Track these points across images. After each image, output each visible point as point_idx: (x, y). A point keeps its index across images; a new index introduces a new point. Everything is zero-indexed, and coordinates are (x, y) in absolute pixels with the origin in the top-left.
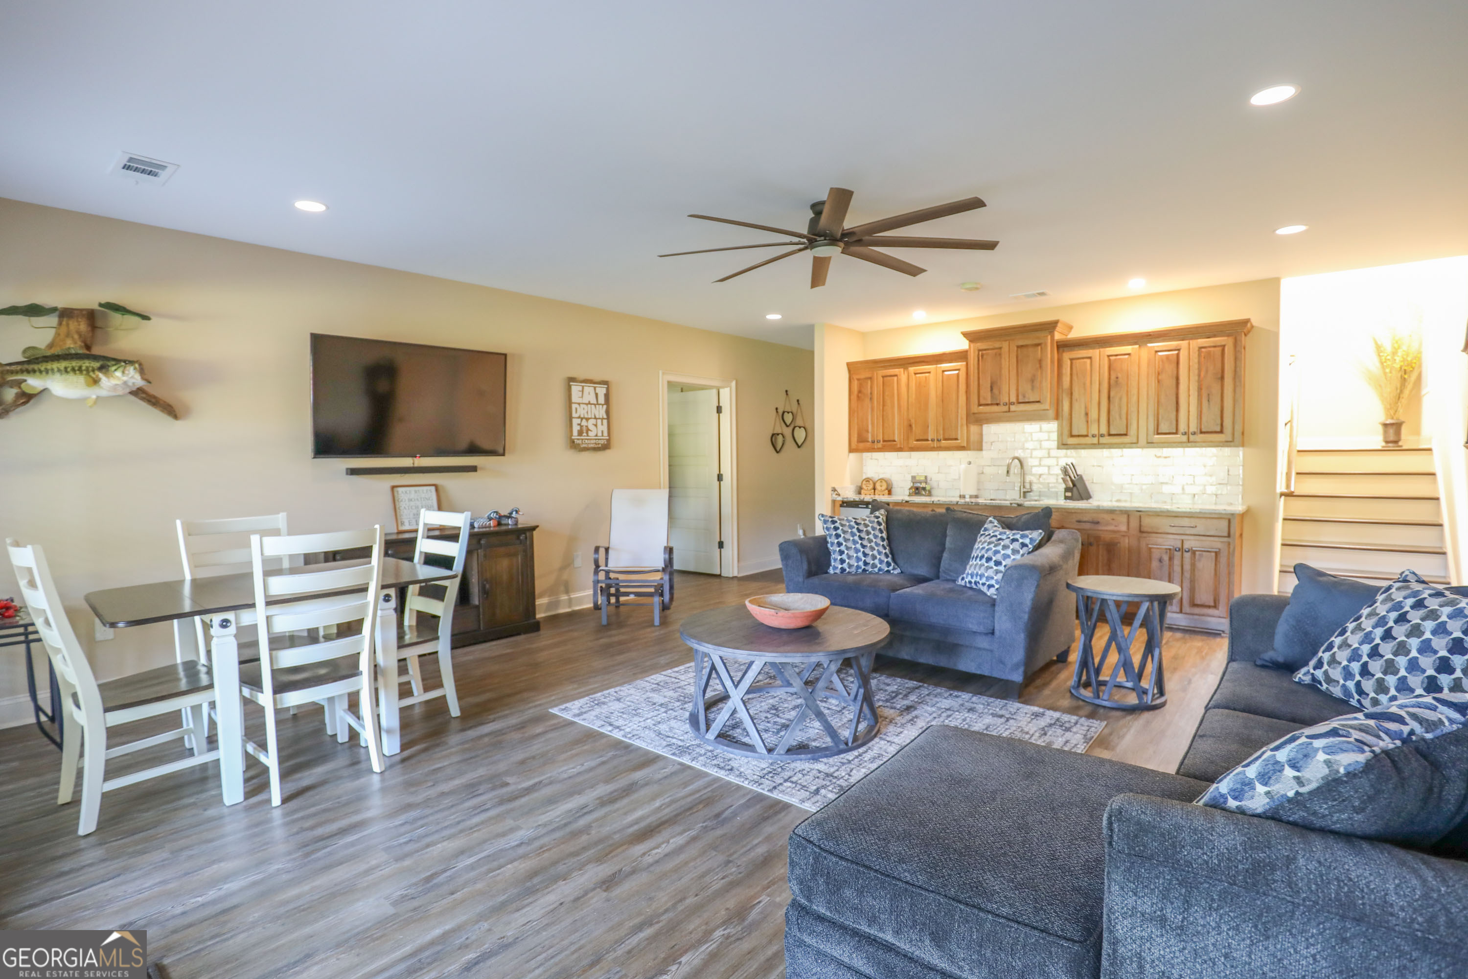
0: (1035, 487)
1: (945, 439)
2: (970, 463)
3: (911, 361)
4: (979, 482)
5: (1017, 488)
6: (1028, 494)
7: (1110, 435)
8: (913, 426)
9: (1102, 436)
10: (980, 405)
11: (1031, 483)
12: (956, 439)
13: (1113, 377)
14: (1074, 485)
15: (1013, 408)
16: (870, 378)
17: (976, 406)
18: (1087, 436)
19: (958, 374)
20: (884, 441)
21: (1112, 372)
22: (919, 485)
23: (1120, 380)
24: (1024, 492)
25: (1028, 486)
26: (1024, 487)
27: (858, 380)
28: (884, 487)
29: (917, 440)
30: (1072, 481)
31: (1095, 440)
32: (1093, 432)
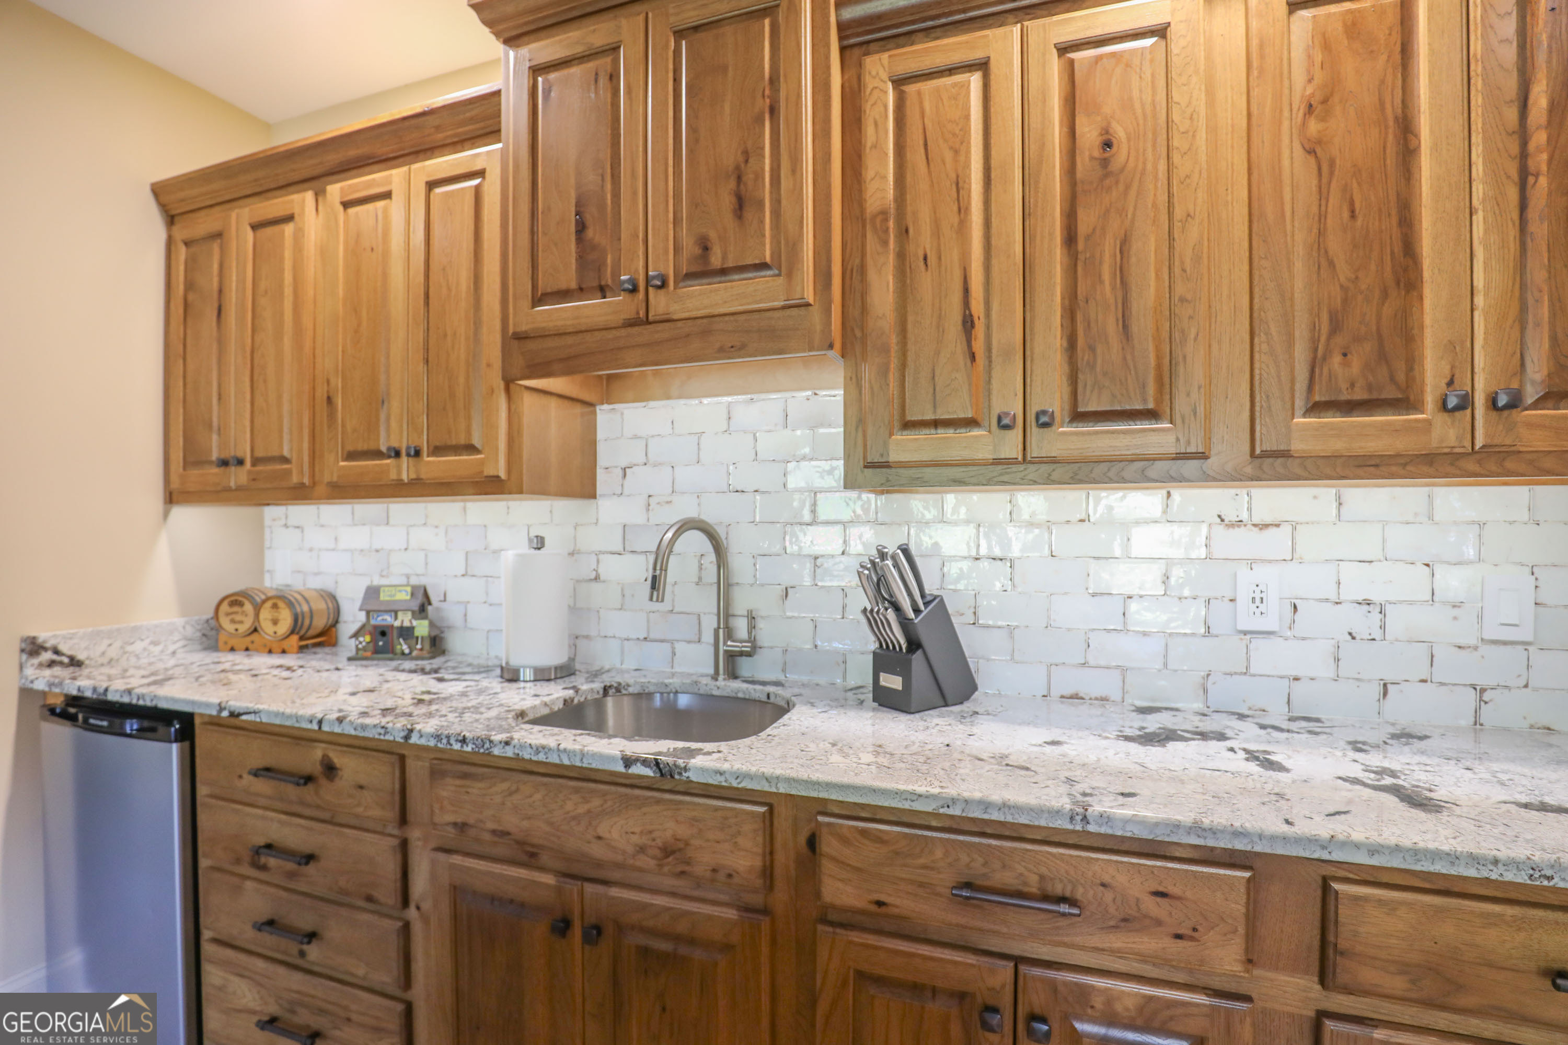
0: (766, 634)
1: (437, 450)
2: (539, 543)
3: (332, 158)
4: (576, 610)
5: (708, 637)
6: (743, 662)
7: (1078, 416)
8: (339, 402)
9: (1045, 422)
10: (538, 300)
11: (752, 618)
12: (471, 448)
13: (1089, 134)
14: (914, 645)
15: (660, 303)
16: (218, 235)
17: (526, 303)
18: (972, 423)
19: (477, 189)
20: (256, 461)
21: (1081, 121)
22: (388, 619)
23: (1121, 154)
24: (732, 657)
25: (741, 627)
26: (729, 635)
27: (187, 244)
28: (286, 623)
29: (351, 456)
30: (905, 624)
31: (1010, 445)
32: (998, 407)
